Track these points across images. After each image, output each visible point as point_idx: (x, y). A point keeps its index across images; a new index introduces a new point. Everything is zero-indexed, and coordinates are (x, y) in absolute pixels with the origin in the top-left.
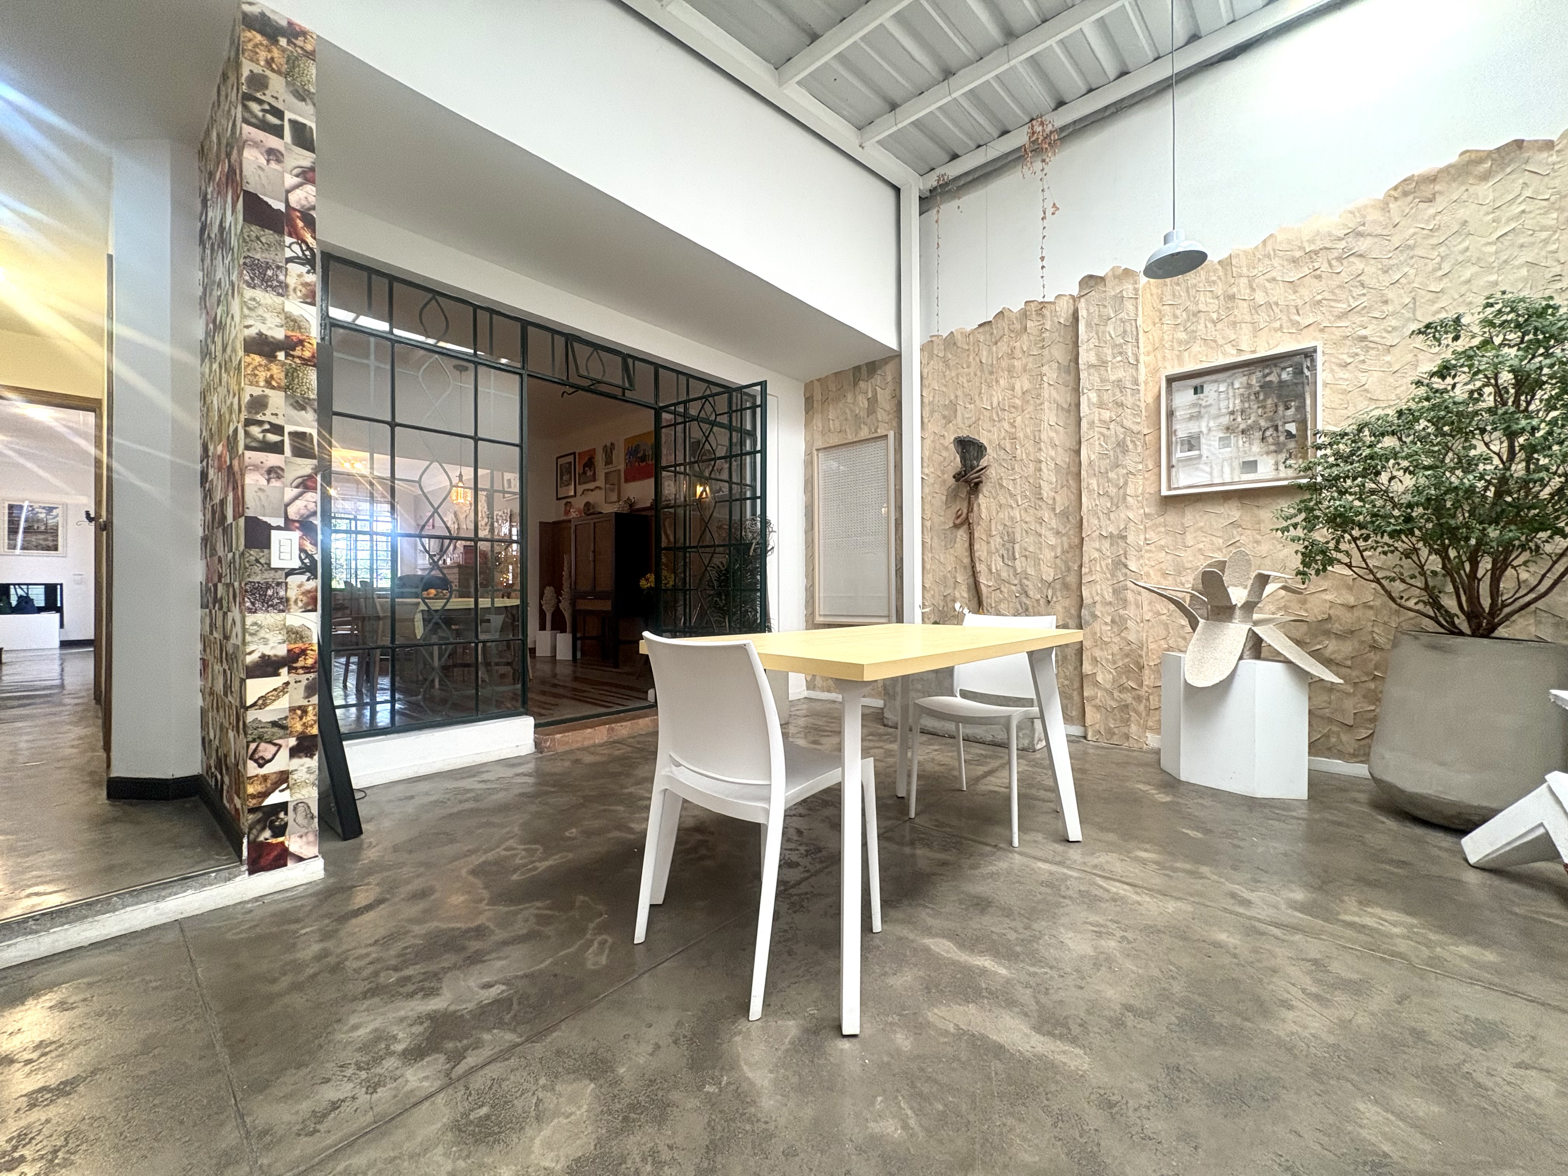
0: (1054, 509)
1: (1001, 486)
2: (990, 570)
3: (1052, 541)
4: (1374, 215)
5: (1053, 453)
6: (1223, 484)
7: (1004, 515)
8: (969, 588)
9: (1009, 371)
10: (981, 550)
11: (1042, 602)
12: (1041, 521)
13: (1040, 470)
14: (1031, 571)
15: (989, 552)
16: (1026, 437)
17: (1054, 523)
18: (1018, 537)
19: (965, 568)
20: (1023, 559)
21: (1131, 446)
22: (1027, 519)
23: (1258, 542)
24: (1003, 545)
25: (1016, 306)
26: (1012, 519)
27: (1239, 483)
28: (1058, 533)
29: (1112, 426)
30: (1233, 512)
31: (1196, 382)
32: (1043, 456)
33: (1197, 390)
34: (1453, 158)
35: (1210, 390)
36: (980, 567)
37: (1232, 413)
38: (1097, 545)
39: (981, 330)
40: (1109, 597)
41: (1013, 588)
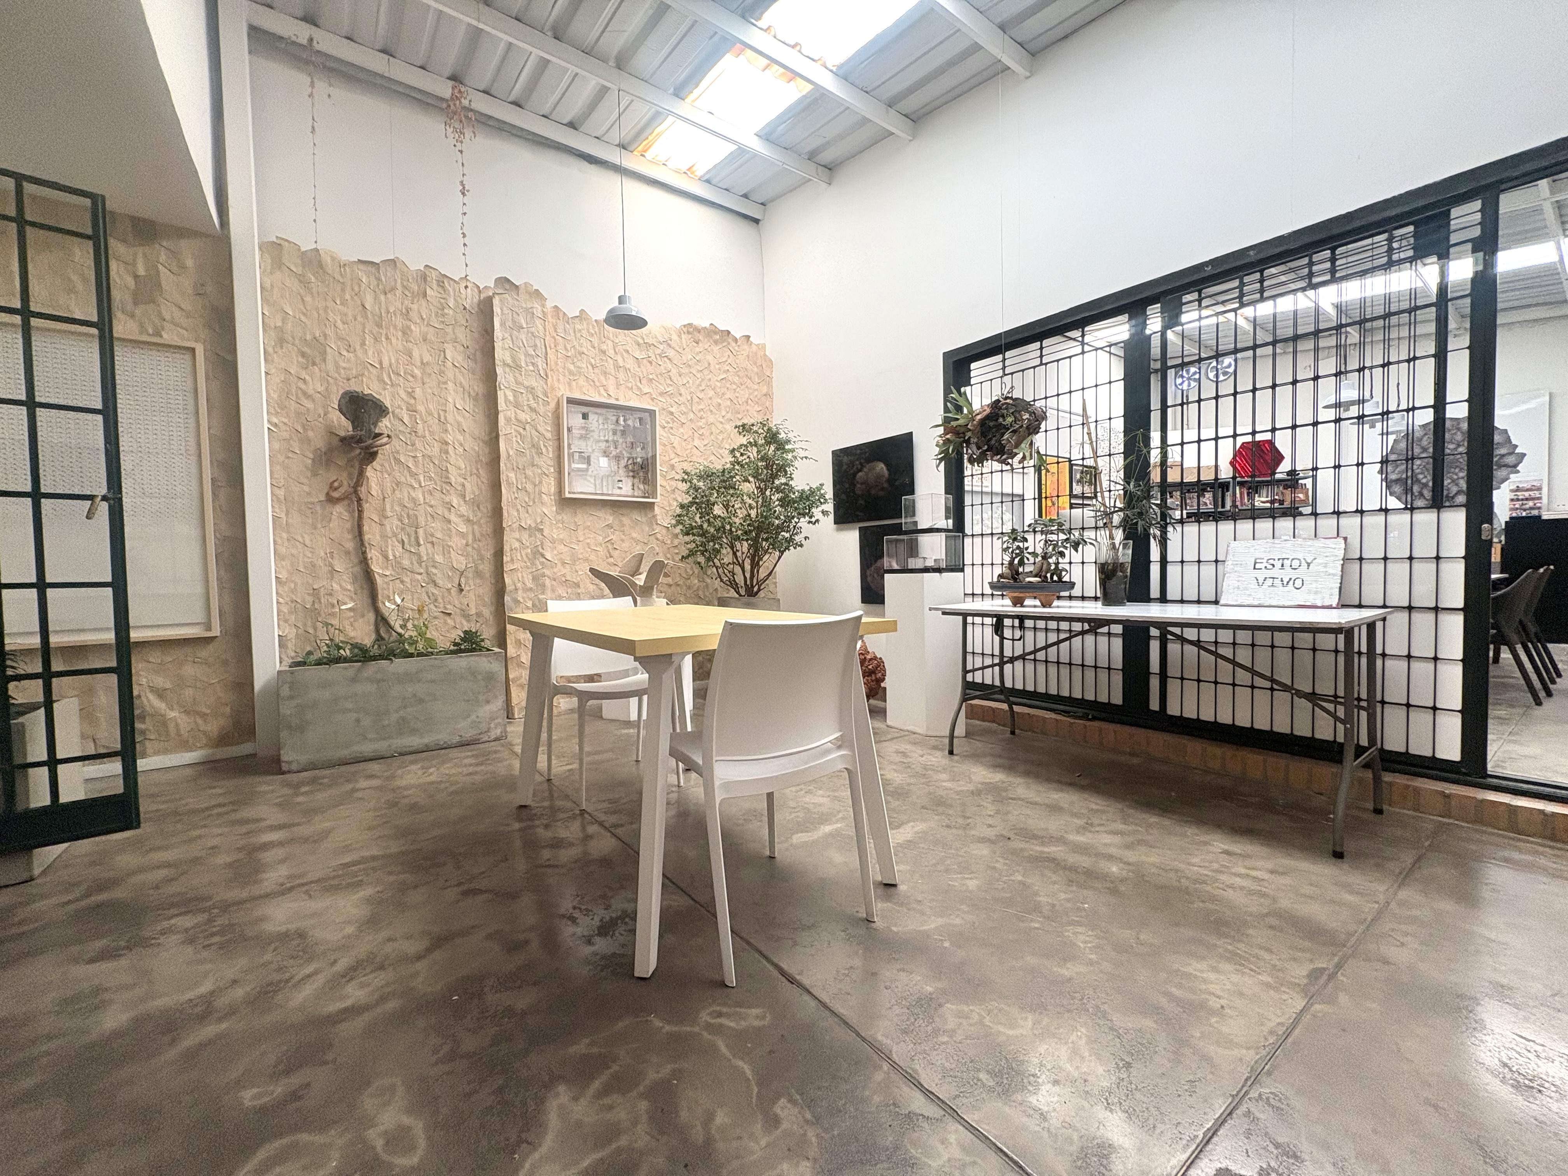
0: (464, 496)
1: (398, 461)
2: (386, 557)
3: (463, 528)
4: (675, 337)
5: (461, 438)
6: (602, 494)
7: (403, 495)
8: (355, 579)
9: (404, 333)
10: (371, 533)
11: (454, 591)
12: (450, 506)
13: (447, 452)
14: (439, 558)
15: (384, 536)
16: (430, 414)
17: (464, 509)
18: (422, 520)
19: (347, 553)
20: (429, 545)
21: (544, 450)
22: (433, 503)
23: (623, 540)
24: (402, 529)
25: (415, 265)
26: (414, 500)
27: (612, 495)
28: (469, 520)
29: (527, 427)
30: (607, 517)
31: (585, 409)
32: (449, 438)
33: (585, 416)
34: (707, 325)
35: (594, 419)
36: (373, 554)
37: (607, 441)
38: (517, 535)
39: (361, 267)
40: (530, 584)
41: (419, 577)
